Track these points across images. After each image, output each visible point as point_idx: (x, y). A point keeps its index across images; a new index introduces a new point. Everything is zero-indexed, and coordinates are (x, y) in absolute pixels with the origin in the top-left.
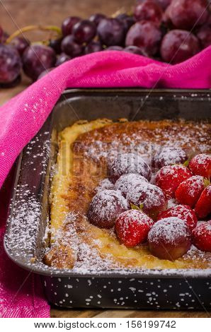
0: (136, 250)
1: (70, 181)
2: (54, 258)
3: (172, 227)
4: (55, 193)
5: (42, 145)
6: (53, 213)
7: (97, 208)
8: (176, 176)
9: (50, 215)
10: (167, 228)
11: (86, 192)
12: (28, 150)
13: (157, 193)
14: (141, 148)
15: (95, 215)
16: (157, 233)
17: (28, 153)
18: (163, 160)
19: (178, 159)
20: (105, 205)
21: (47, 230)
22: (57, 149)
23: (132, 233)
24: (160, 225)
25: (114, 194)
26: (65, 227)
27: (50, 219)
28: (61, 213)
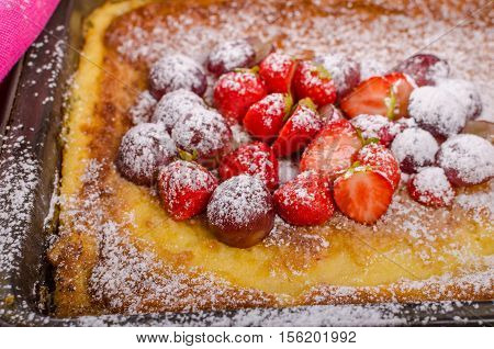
0: (191, 225)
1: (95, 98)
2: (60, 259)
3: (245, 202)
4: (71, 125)
5: (53, 49)
6: (65, 165)
7: (129, 158)
8: (243, 92)
9: (60, 168)
10: (236, 203)
11: (117, 119)
12: (32, 60)
13: (217, 129)
14: (193, 38)
15: (126, 167)
16: (221, 213)
17: (30, 64)
18: (222, 63)
19: (243, 59)
20: (140, 153)
21: (54, 199)
22: (82, 43)
23: (182, 204)
24: (226, 198)
25: (152, 134)
26: (82, 191)
27: (61, 176)
28: (79, 162)
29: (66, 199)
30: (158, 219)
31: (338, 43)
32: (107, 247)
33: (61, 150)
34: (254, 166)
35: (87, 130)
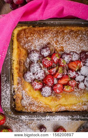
2: (16, 98)
4: (14, 68)
6: (14, 79)
21: (13, 86)
26: (18, 84)
27: (13, 81)
28: (16, 78)
29: (15, 86)
30: (32, 90)
31: (69, 44)
32: (23, 96)
33: (13, 75)
34: (49, 83)
35: (17, 69)
